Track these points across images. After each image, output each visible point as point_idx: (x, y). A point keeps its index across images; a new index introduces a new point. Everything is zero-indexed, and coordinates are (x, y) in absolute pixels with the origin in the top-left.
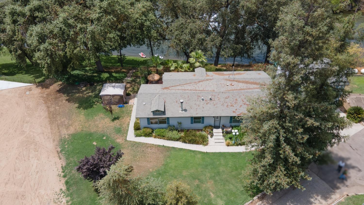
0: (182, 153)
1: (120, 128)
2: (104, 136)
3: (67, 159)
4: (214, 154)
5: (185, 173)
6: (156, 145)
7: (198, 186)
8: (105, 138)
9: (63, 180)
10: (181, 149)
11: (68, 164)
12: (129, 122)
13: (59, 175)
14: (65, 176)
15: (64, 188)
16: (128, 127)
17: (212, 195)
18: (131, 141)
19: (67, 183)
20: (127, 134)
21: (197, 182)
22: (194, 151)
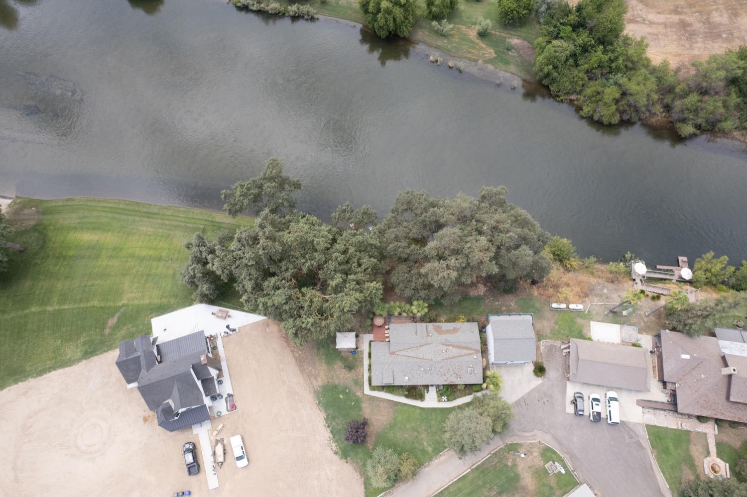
0: (405, 408)
1: (357, 379)
2: (346, 389)
3: (326, 411)
4: (429, 409)
5: (408, 426)
6: (386, 400)
7: (416, 437)
8: (347, 391)
9: (329, 430)
10: (405, 404)
11: (328, 416)
12: (363, 373)
13: (324, 425)
14: (329, 427)
15: (331, 436)
16: (363, 379)
17: (425, 444)
18: (367, 395)
19: (332, 432)
20: (363, 386)
21: (416, 434)
22: (414, 407)
